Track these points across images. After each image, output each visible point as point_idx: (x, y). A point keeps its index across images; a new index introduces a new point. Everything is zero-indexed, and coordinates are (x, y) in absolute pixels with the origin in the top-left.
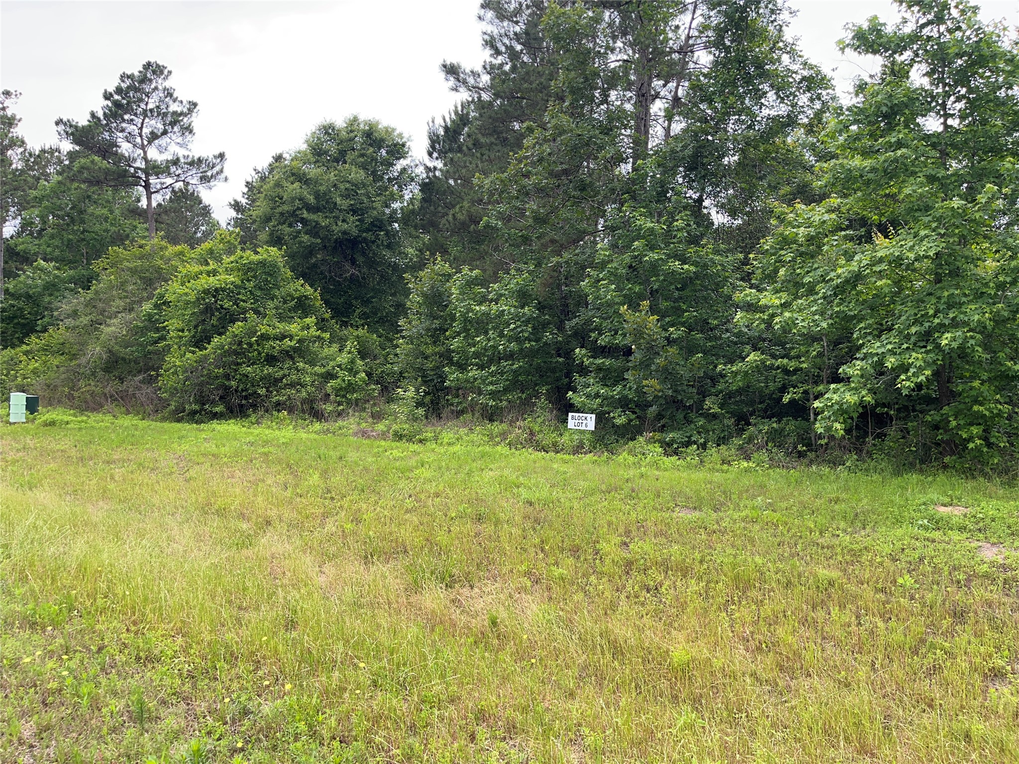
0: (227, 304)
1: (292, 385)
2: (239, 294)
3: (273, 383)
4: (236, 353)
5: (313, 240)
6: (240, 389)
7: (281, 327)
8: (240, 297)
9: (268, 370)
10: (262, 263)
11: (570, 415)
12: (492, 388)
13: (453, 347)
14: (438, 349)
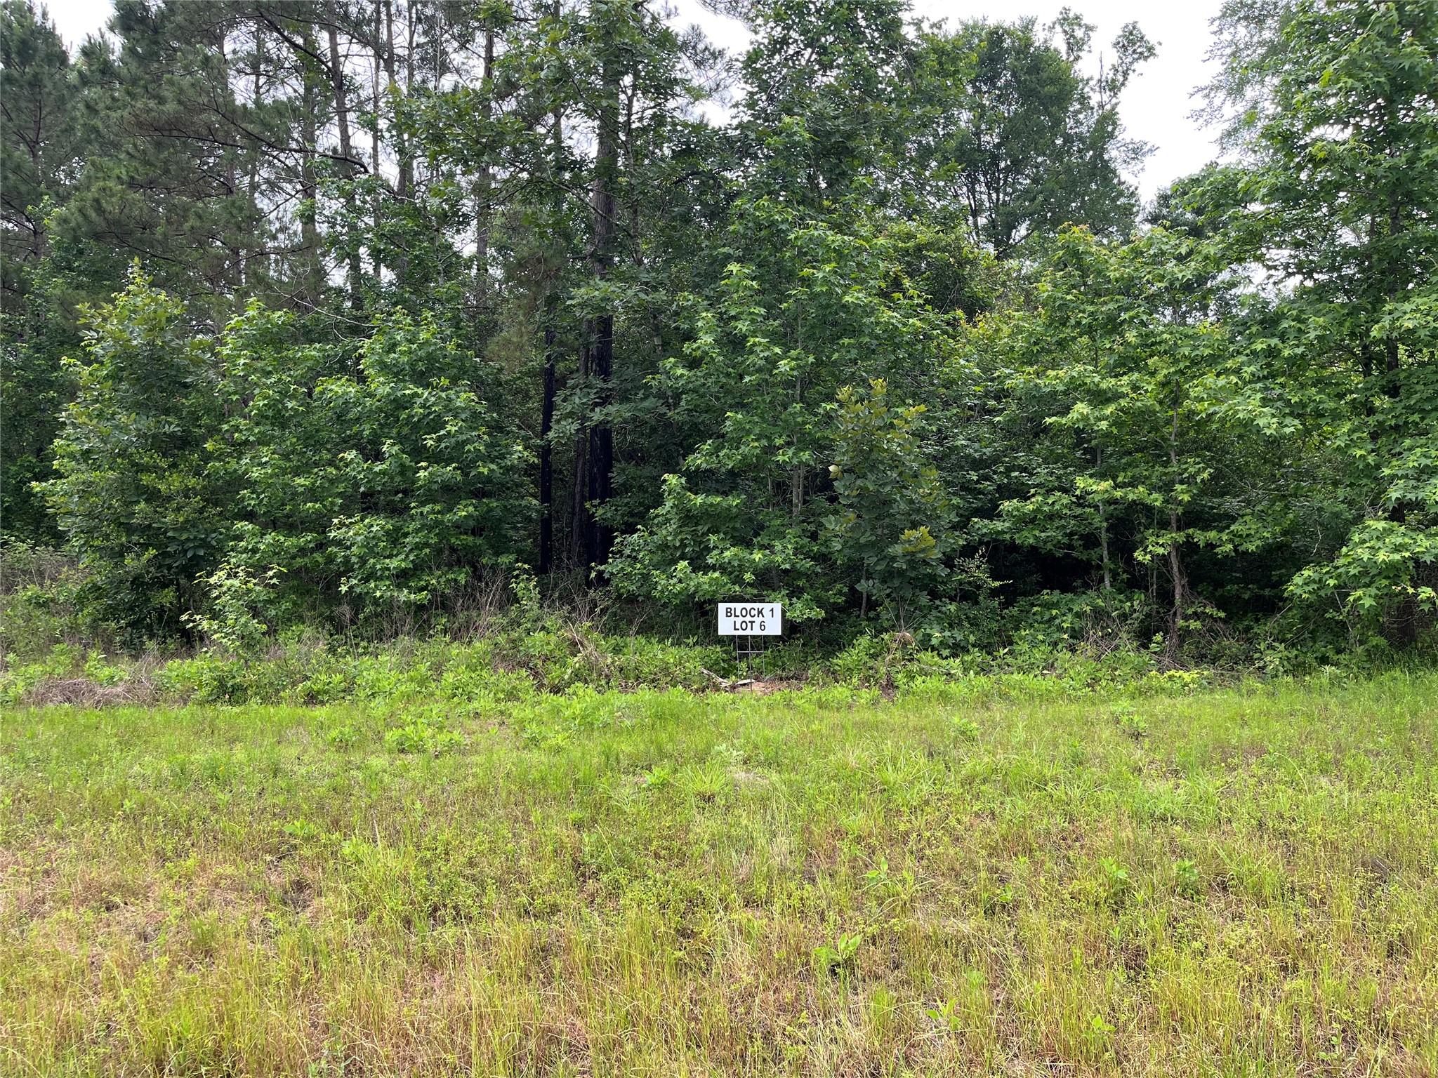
11: (722, 607)
12: (393, 563)
13: (256, 474)
14: (192, 482)
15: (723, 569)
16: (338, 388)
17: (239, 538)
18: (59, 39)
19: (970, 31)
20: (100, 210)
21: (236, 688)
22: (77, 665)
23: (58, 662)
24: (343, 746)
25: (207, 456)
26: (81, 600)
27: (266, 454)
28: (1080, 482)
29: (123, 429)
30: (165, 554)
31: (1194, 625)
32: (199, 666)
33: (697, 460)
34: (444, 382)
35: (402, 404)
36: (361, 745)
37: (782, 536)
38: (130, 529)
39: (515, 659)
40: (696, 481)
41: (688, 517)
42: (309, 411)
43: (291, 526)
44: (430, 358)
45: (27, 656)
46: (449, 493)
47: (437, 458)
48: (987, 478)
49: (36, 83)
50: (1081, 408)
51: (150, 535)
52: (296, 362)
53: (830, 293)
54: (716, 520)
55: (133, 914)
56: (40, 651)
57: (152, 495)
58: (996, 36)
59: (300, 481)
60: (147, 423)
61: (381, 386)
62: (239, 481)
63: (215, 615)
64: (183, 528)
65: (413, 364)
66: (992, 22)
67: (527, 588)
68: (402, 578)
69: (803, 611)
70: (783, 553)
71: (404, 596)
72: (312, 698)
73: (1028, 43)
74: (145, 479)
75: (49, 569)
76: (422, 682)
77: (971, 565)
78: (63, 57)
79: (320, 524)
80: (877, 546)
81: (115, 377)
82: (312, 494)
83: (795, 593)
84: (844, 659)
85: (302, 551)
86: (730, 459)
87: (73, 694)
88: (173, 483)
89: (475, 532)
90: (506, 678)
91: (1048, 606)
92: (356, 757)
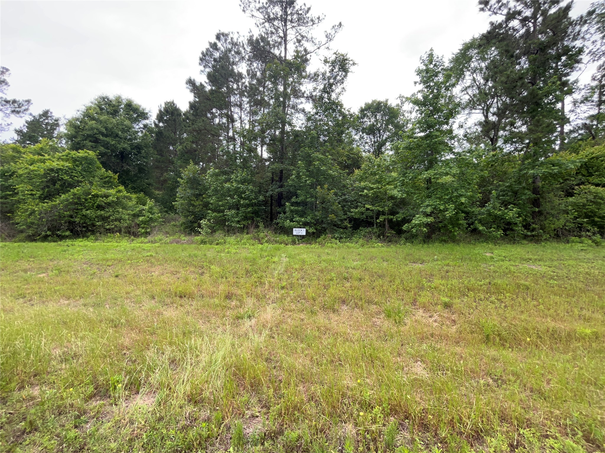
0: (66, 177)
1: (116, 220)
2: (72, 172)
3: (104, 219)
4: (76, 203)
5: (106, 150)
6: (81, 222)
7: (104, 191)
8: (74, 174)
9: (99, 213)
10: (86, 158)
11: (294, 229)
12: (236, 219)
13: (212, 202)
14: (200, 203)
15: (296, 221)
16: (227, 185)
17: (209, 214)
18: (180, 110)
19: (374, 102)
20: (186, 148)
21: (205, 242)
22: (179, 238)
23: (176, 237)
24: (218, 252)
25: (204, 198)
26: (181, 225)
27: (214, 198)
28: (366, 206)
29: (188, 193)
30: (196, 217)
31: (389, 234)
32: (198, 238)
33: (293, 200)
34: (246, 184)
35: (239, 188)
36: (221, 252)
37: (309, 215)
38: (189, 212)
39: (255, 238)
40: (293, 204)
41: (292, 211)
42: (222, 189)
43: (219, 211)
44: (245, 179)
45: (170, 235)
46: (247, 206)
47: (244, 199)
48: (353, 204)
49: (175, 120)
50: (365, 191)
51: (193, 213)
52: (220, 180)
53: (318, 167)
54: (297, 212)
55: (178, 275)
56: (174, 234)
57: (193, 205)
58: (379, 103)
59: (220, 203)
60: (193, 191)
61: (235, 184)
62: (209, 203)
63: (202, 229)
64: (199, 212)
65: (241, 180)
66: (378, 100)
67: (261, 225)
68: (238, 222)
69: (311, 230)
70: (309, 219)
71: (238, 225)
72: (217, 244)
73: (387, 104)
74: (192, 202)
75: (177, 218)
76: (238, 242)
77: (345, 222)
78: (180, 115)
79: (223, 211)
80: (326, 218)
81: (187, 182)
82: (223, 206)
83: (311, 227)
84: (319, 240)
85: (221, 217)
86: (300, 199)
87: (177, 242)
88: (197, 203)
89: (253, 213)
90: (252, 241)
91: (361, 230)
92: (219, 254)
